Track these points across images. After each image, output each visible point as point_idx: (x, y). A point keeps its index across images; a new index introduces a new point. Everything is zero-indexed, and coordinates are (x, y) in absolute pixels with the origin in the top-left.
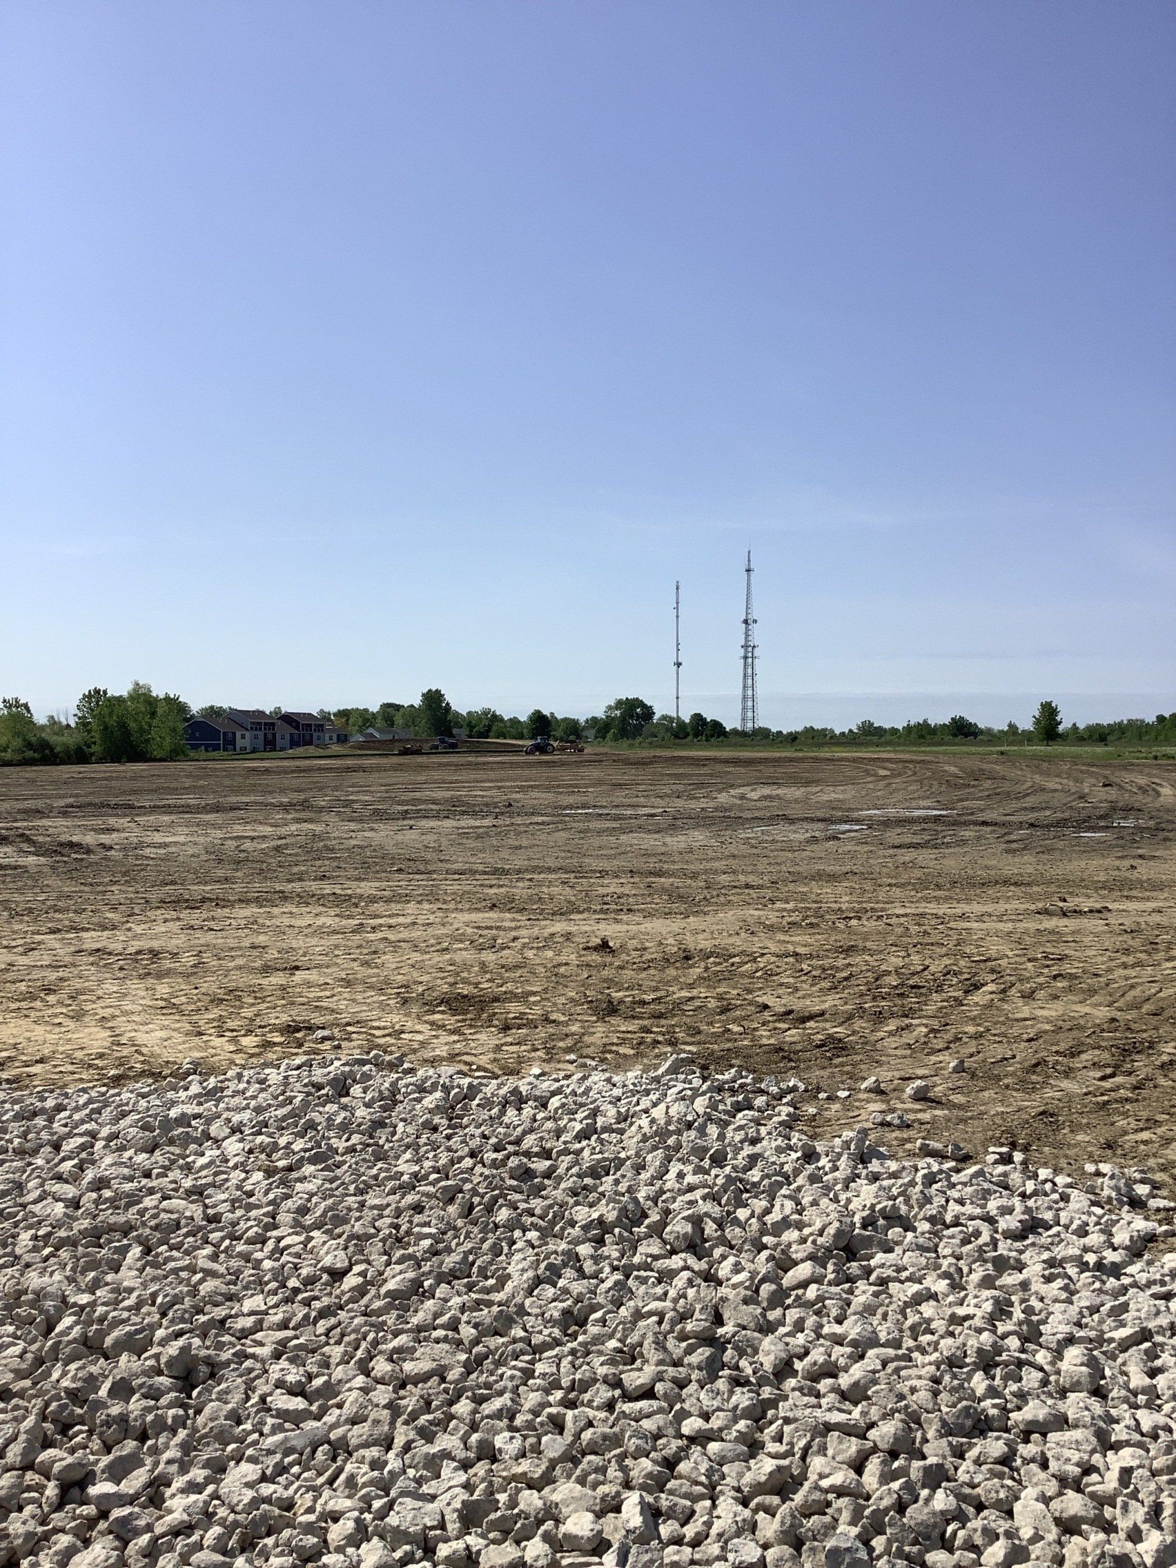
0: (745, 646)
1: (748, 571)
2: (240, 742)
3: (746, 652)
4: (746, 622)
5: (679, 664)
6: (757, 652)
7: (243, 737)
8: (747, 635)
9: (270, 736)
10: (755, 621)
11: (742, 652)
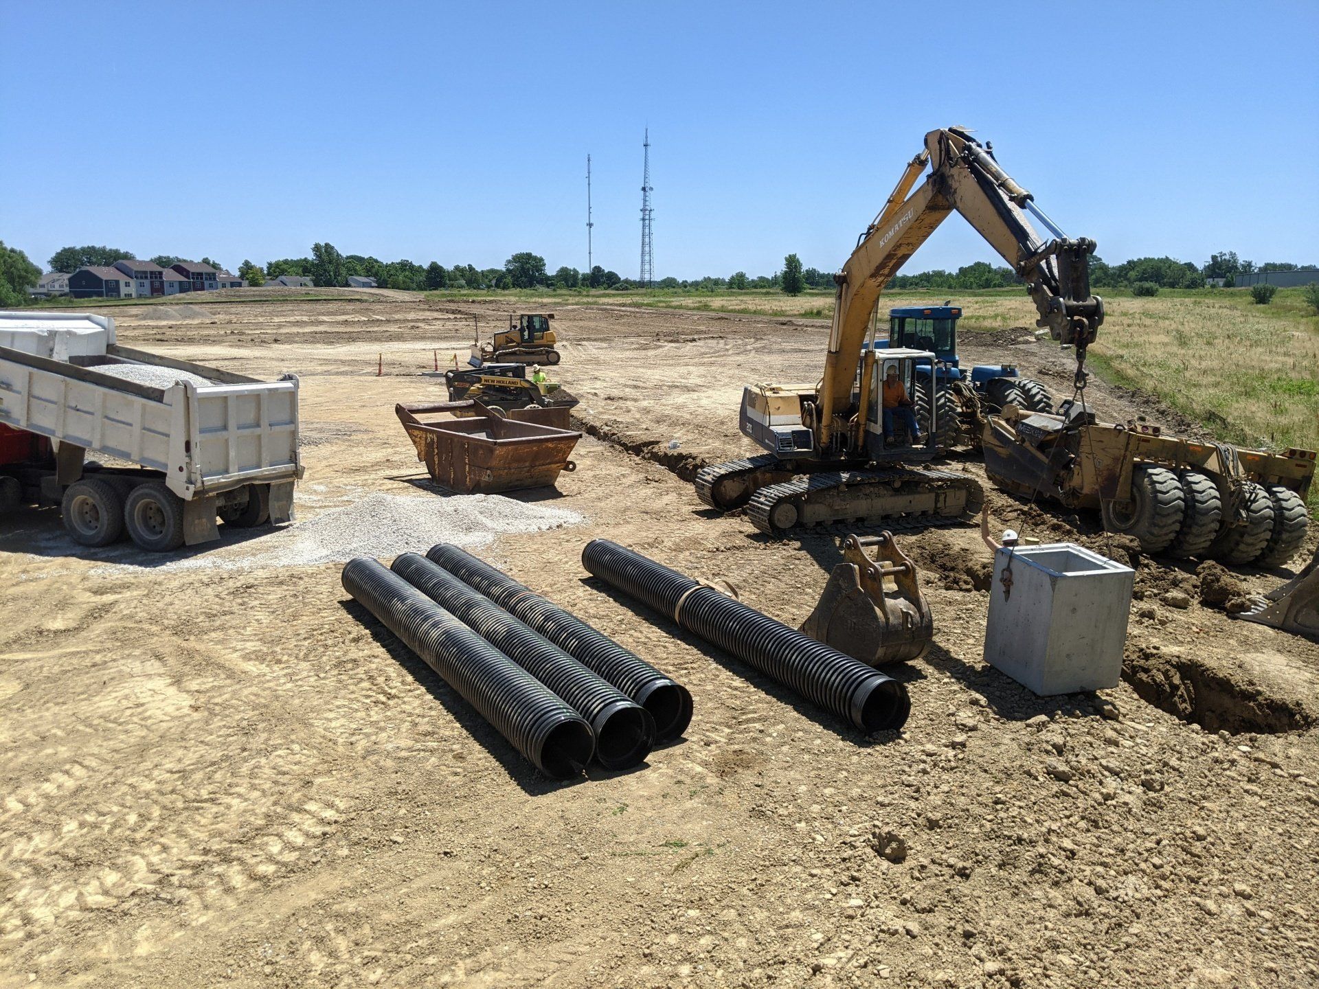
0: (643, 210)
1: (646, 145)
2: (124, 290)
3: (644, 215)
4: (644, 189)
5: (590, 225)
6: (653, 215)
7: (127, 284)
8: (645, 201)
9: (157, 284)
10: (651, 189)
11: (641, 215)
